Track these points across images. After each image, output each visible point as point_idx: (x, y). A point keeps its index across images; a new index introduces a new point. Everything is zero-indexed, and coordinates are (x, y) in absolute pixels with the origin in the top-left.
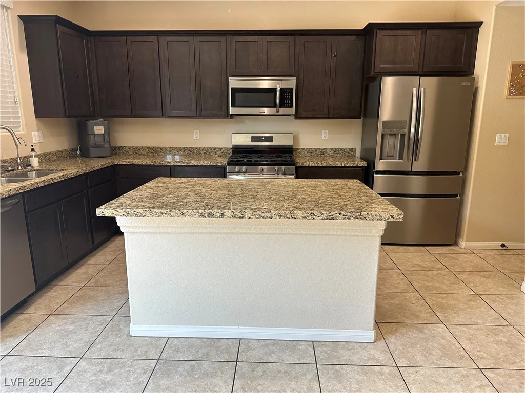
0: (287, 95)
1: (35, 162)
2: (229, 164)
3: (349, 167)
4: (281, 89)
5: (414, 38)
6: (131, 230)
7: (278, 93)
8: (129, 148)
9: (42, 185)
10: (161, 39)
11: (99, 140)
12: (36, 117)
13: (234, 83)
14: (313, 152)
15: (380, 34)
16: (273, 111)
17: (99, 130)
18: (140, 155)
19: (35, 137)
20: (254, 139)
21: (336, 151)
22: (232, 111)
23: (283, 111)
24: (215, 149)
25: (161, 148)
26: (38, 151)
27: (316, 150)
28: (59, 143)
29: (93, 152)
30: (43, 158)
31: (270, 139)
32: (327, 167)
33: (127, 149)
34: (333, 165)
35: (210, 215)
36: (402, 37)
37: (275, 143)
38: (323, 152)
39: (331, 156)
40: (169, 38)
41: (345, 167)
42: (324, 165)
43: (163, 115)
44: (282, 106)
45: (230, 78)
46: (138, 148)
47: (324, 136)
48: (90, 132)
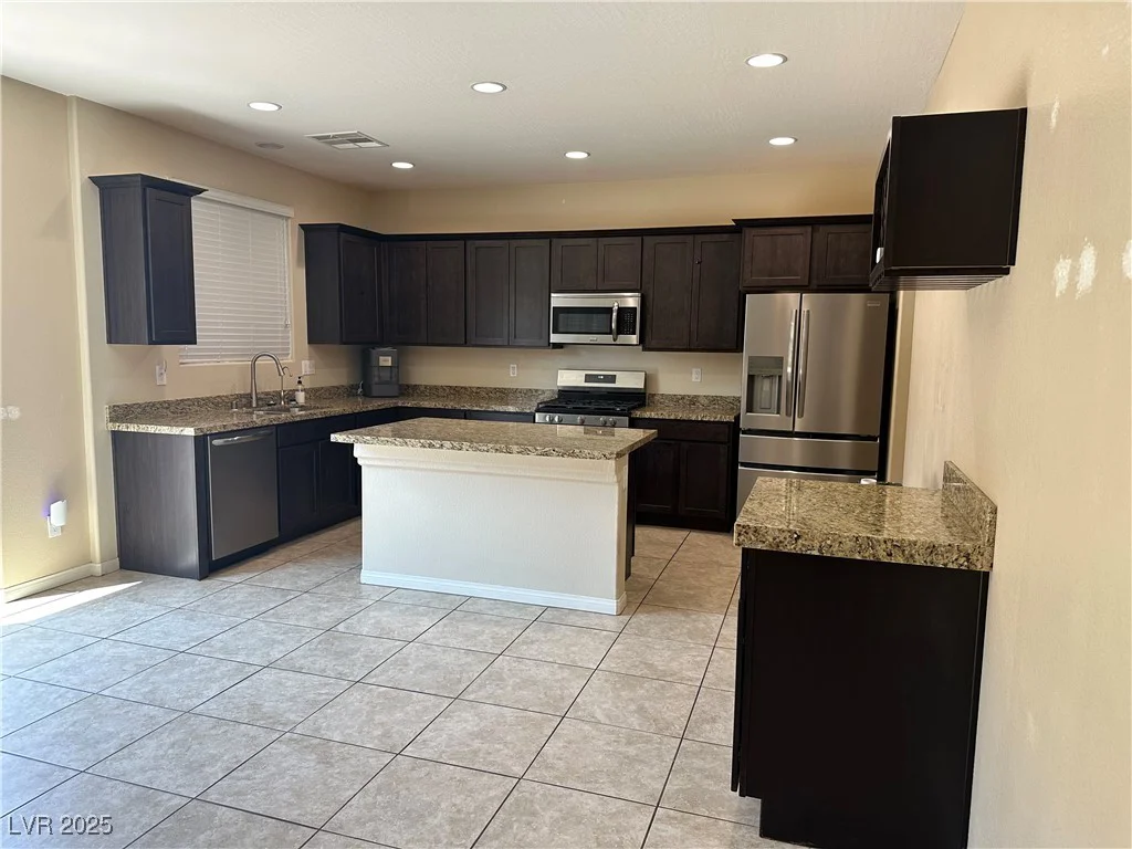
0: (627, 317)
1: (301, 397)
2: (538, 411)
3: (708, 422)
4: (620, 309)
5: (801, 238)
6: (367, 463)
7: (614, 314)
8: (426, 387)
9: (298, 419)
10: (469, 243)
11: (386, 375)
12: (309, 343)
13: (558, 300)
14: (678, 400)
15: (749, 233)
16: (608, 339)
17: (386, 361)
18: (438, 396)
19: (306, 367)
20: (588, 378)
21: (714, 400)
22: (555, 338)
23: (622, 339)
24: (536, 391)
25: (465, 388)
26: (307, 384)
27: (683, 397)
28: (336, 375)
29: (376, 390)
30: (313, 394)
31: (612, 379)
32: (676, 420)
33: (422, 389)
34: (684, 418)
35: (431, 446)
36: (781, 237)
37: (618, 384)
38: (693, 401)
39: (705, 408)
40: (478, 243)
41: (702, 421)
42: (672, 417)
43: (466, 344)
44: (620, 331)
45: (553, 295)
46: (436, 388)
47: (695, 377)
48: (374, 363)
